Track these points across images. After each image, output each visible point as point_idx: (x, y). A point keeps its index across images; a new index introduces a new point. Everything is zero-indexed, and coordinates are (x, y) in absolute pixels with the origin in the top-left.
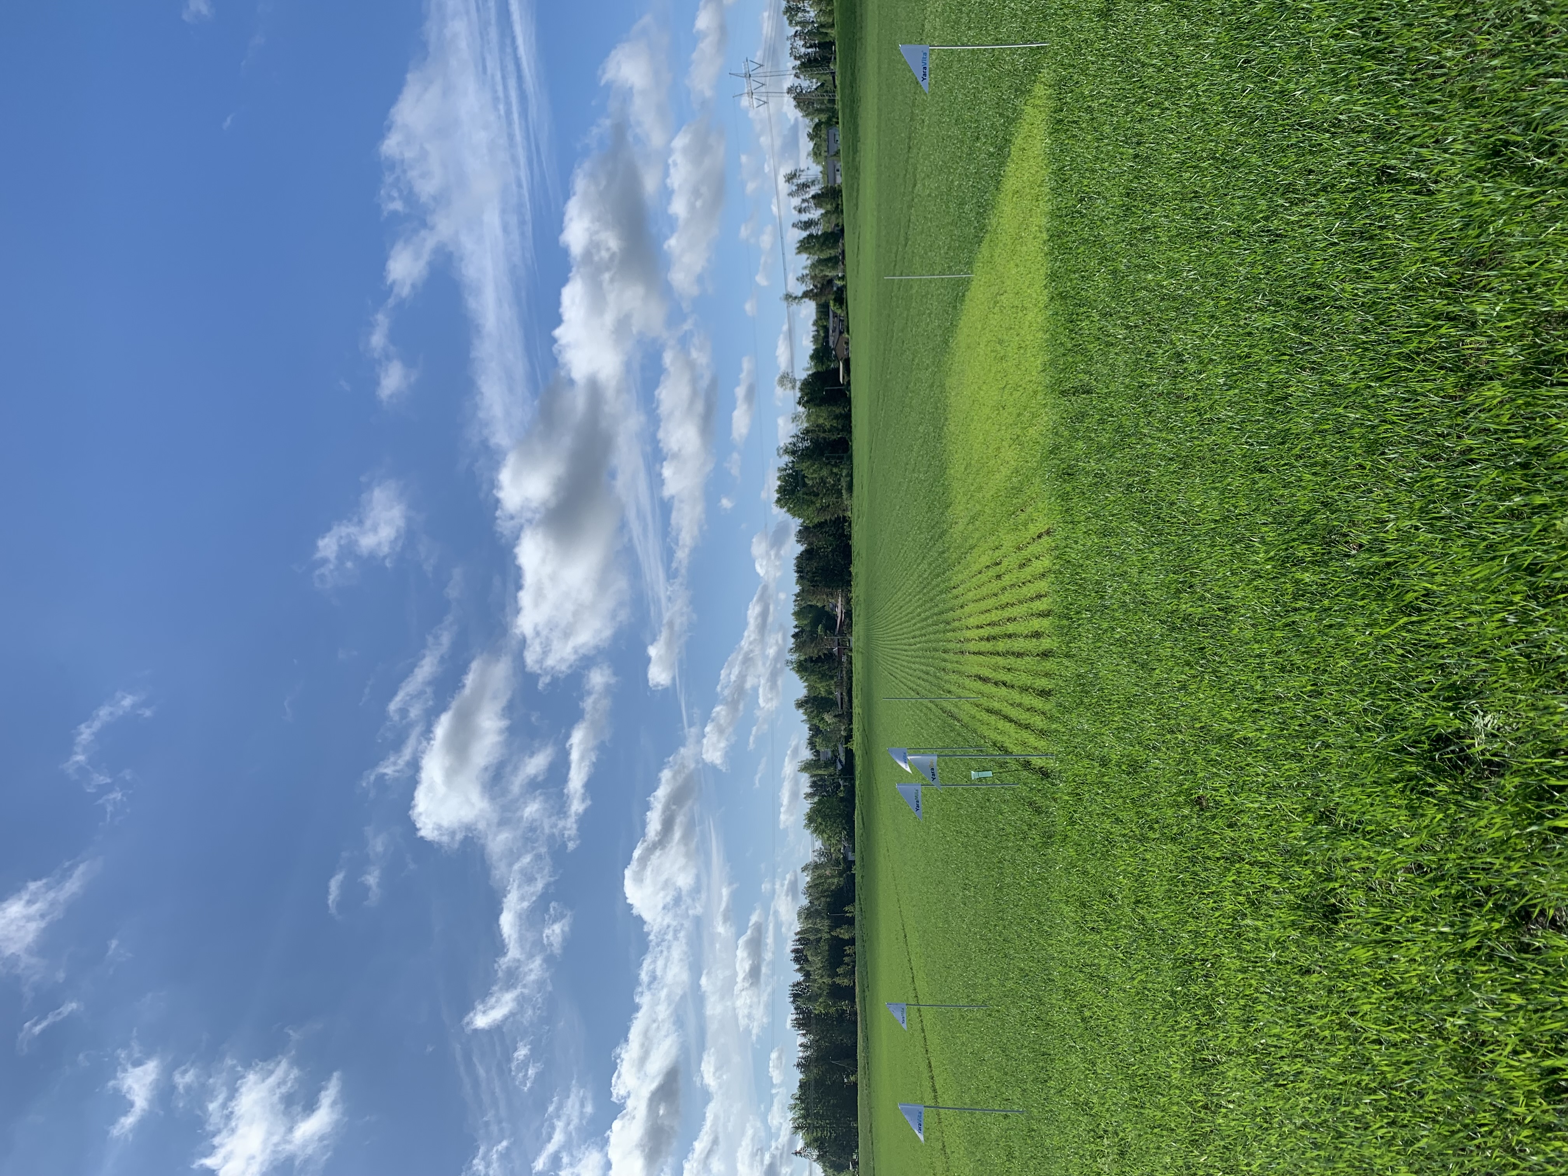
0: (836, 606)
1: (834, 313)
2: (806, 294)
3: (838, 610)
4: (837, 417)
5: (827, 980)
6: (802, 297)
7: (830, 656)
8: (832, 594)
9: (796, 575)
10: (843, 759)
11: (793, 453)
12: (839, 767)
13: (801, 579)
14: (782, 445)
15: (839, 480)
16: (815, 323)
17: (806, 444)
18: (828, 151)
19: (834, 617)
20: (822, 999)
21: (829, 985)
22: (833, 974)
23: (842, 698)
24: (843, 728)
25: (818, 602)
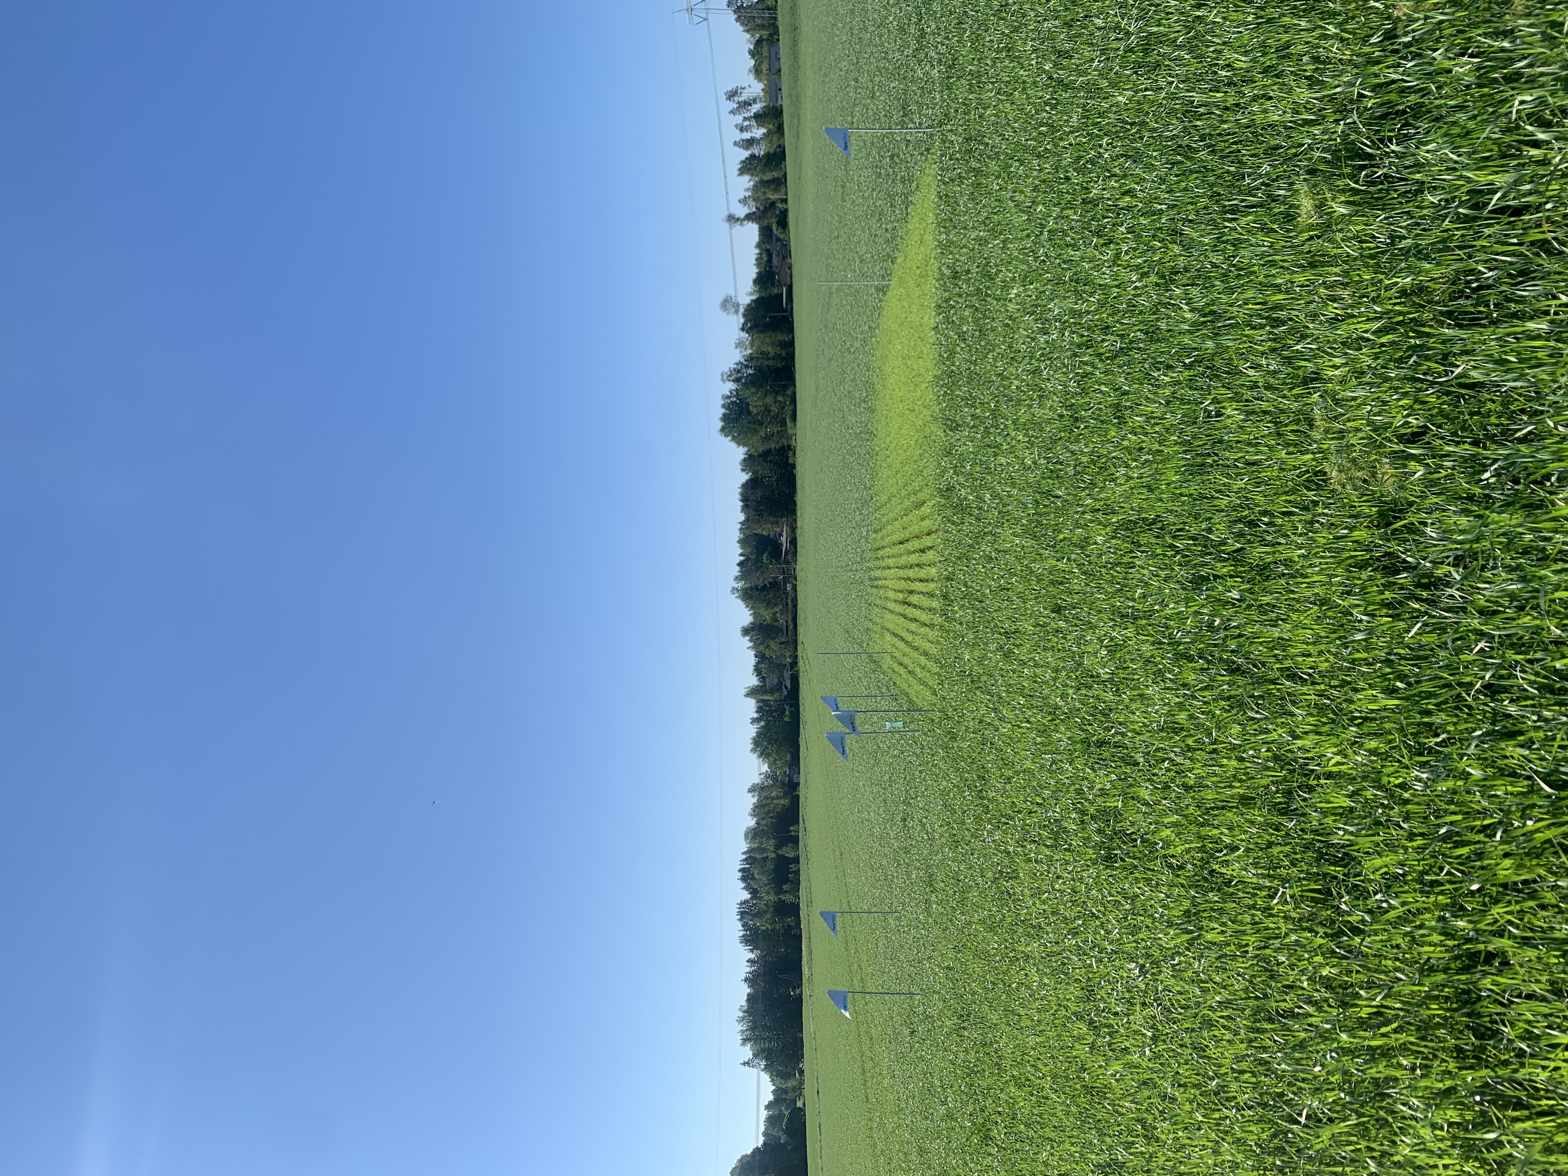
0: (781, 535)
1: (777, 237)
2: (749, 217)
3: (783, 539)
4: (780, 344)
5: (772, 898)
6: (744, 219)
7: (774, 585)
8: (777, 523)
9: (741, 504)
10: (789, 686)
11: (737, 380)
12: (785, 693)
13: (746, 508)
14: (727, 370)
15: (783, 408)
16: (758, 246)
17: (750, 371)
18: (769, 70)
19: (779, 546)
20: (768, 916)
21: (775, 902)
22: (779, 891)
23: (787, 626)
24: (788, 654)
25: (765, 530)
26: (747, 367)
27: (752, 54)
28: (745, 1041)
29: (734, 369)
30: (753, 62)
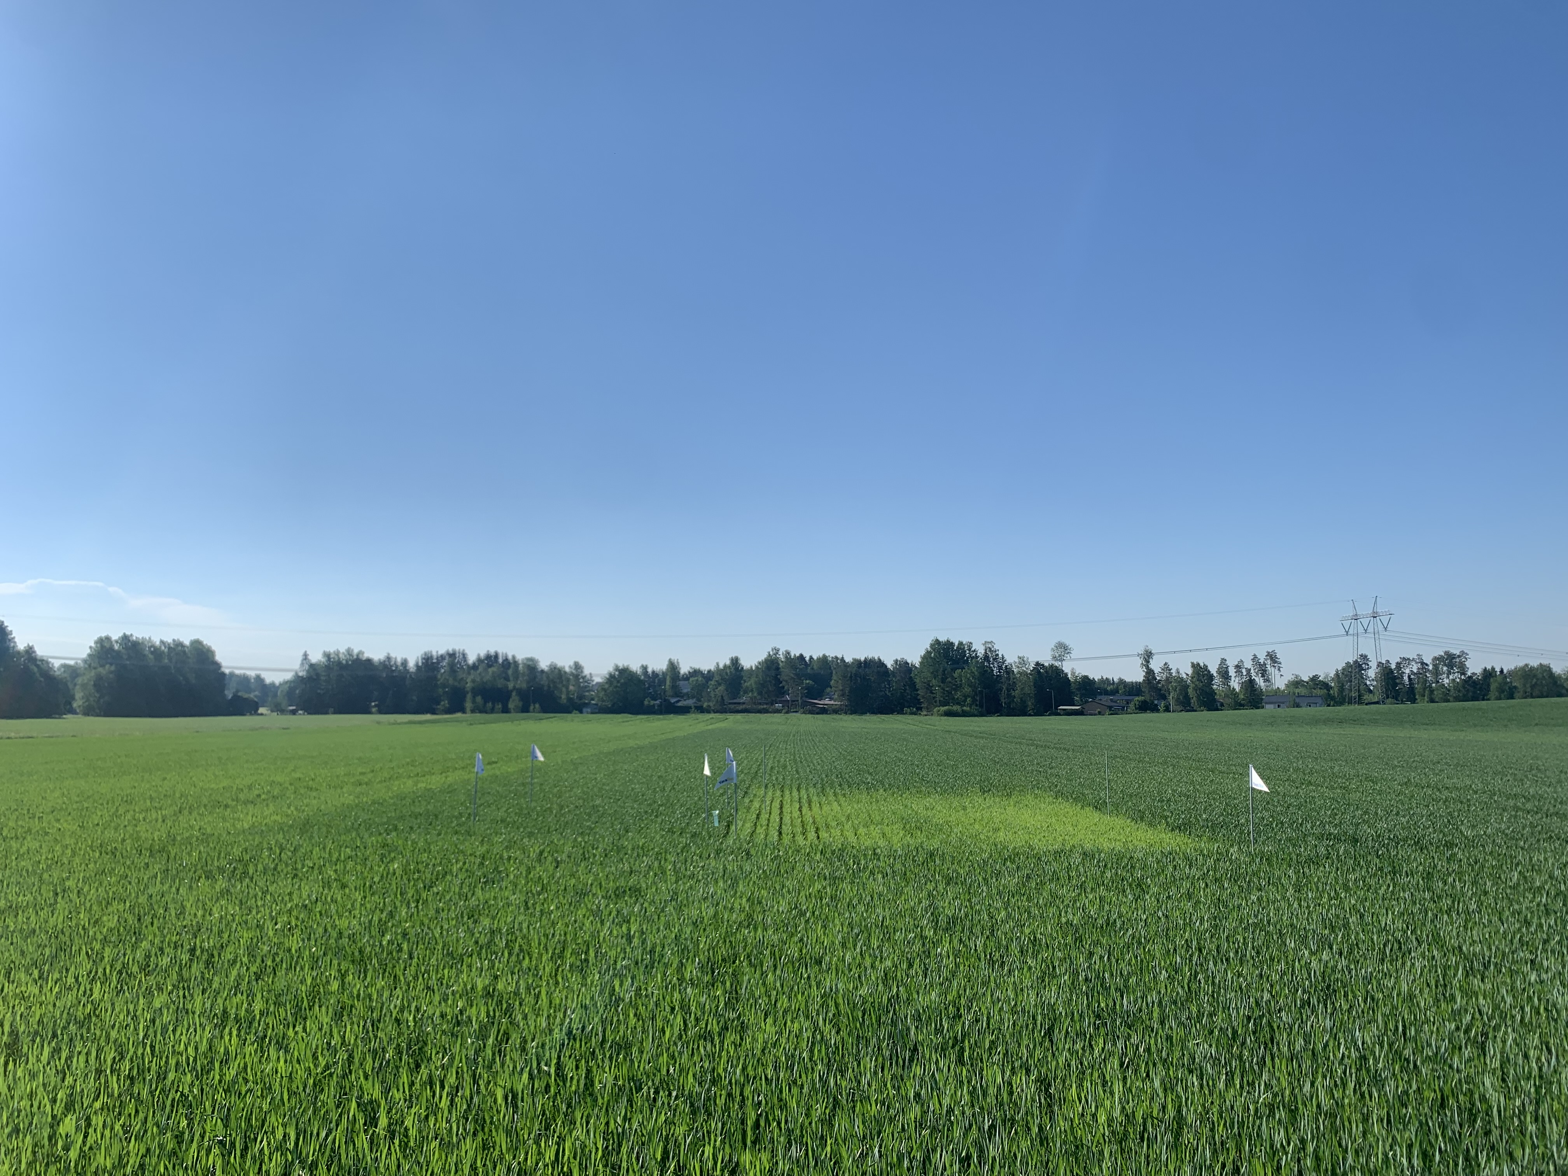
0: (831, 699)
1: (1131, 701)
2: (1150, 672)
3: (827, 701)
4: (1023, 702)
5: (469, 685)
6: (1147, 667)
7: (781, 692)
8: (843, 695)
9: (863, 659)
10: (679, 704)
11: (986, 657)
12: (673, 700)
13: (858, 663)
14: (996, 647)
15: (958, 704)
16: (1121, 681)
17: (995, 670)
18: (1299, 696)
19: (820, 696)
20: (451, 681)
21: (464, 688)
22: (476, 692)
23: (739, 703)
24: (711, 704)
25: (835, 681)
26: (1000, 668)
27: (1314, 679)
28: (327, 655)
29: (997, 655)
30: (1306, 679)
